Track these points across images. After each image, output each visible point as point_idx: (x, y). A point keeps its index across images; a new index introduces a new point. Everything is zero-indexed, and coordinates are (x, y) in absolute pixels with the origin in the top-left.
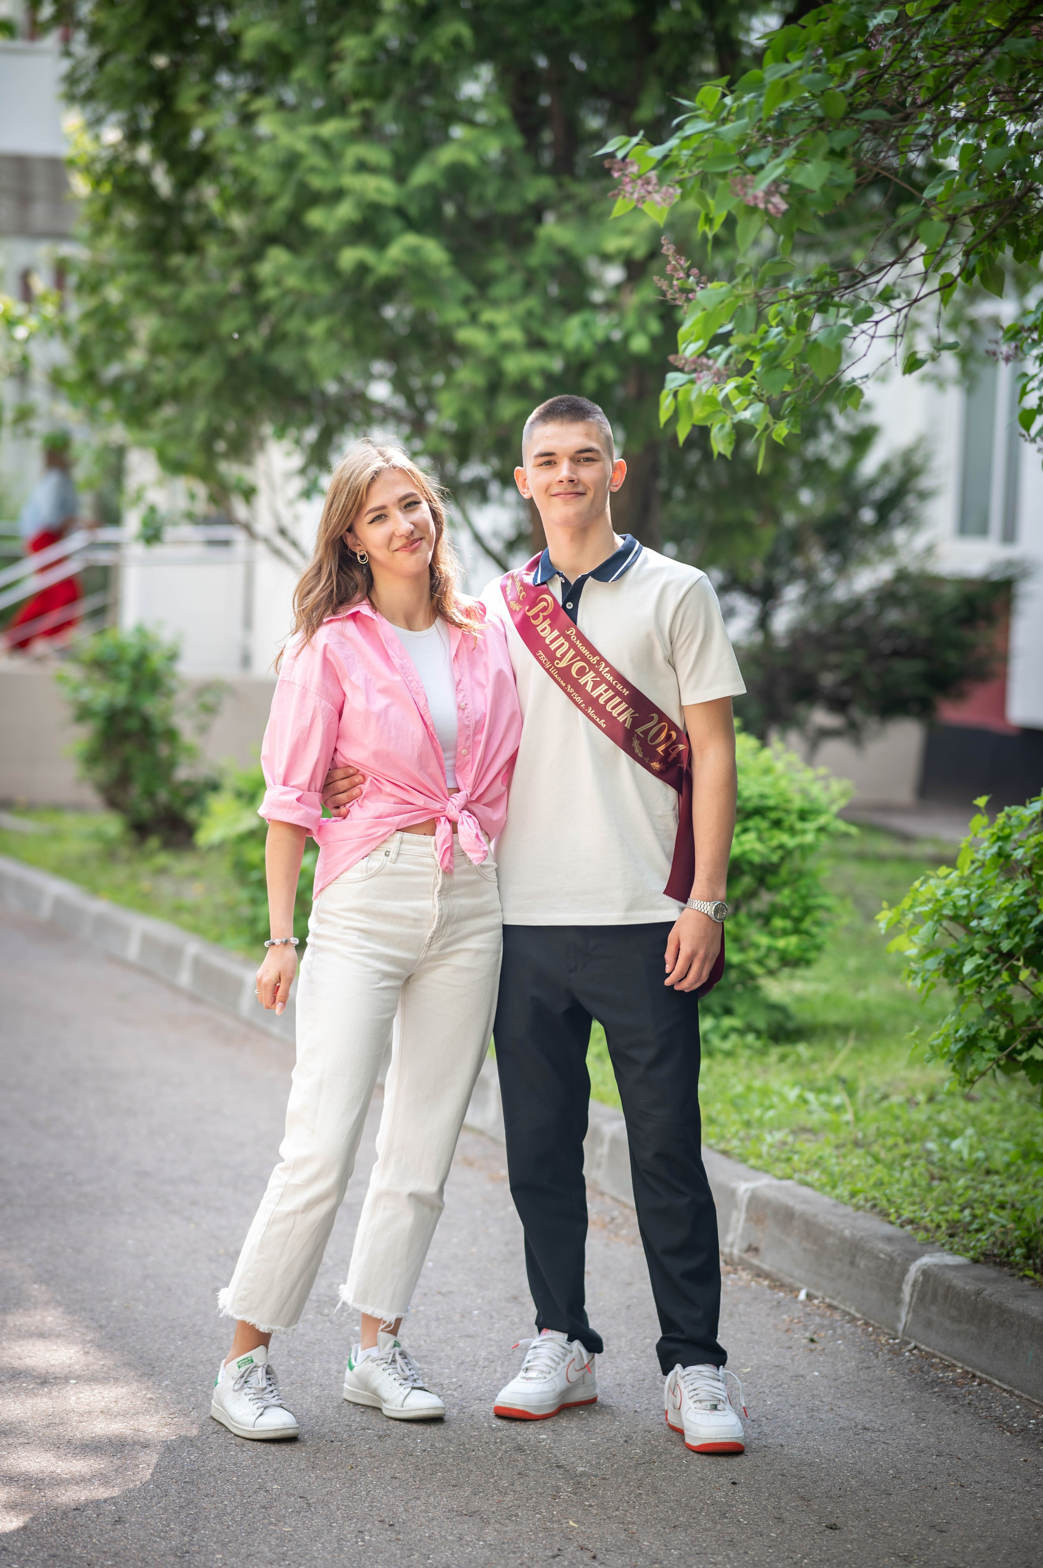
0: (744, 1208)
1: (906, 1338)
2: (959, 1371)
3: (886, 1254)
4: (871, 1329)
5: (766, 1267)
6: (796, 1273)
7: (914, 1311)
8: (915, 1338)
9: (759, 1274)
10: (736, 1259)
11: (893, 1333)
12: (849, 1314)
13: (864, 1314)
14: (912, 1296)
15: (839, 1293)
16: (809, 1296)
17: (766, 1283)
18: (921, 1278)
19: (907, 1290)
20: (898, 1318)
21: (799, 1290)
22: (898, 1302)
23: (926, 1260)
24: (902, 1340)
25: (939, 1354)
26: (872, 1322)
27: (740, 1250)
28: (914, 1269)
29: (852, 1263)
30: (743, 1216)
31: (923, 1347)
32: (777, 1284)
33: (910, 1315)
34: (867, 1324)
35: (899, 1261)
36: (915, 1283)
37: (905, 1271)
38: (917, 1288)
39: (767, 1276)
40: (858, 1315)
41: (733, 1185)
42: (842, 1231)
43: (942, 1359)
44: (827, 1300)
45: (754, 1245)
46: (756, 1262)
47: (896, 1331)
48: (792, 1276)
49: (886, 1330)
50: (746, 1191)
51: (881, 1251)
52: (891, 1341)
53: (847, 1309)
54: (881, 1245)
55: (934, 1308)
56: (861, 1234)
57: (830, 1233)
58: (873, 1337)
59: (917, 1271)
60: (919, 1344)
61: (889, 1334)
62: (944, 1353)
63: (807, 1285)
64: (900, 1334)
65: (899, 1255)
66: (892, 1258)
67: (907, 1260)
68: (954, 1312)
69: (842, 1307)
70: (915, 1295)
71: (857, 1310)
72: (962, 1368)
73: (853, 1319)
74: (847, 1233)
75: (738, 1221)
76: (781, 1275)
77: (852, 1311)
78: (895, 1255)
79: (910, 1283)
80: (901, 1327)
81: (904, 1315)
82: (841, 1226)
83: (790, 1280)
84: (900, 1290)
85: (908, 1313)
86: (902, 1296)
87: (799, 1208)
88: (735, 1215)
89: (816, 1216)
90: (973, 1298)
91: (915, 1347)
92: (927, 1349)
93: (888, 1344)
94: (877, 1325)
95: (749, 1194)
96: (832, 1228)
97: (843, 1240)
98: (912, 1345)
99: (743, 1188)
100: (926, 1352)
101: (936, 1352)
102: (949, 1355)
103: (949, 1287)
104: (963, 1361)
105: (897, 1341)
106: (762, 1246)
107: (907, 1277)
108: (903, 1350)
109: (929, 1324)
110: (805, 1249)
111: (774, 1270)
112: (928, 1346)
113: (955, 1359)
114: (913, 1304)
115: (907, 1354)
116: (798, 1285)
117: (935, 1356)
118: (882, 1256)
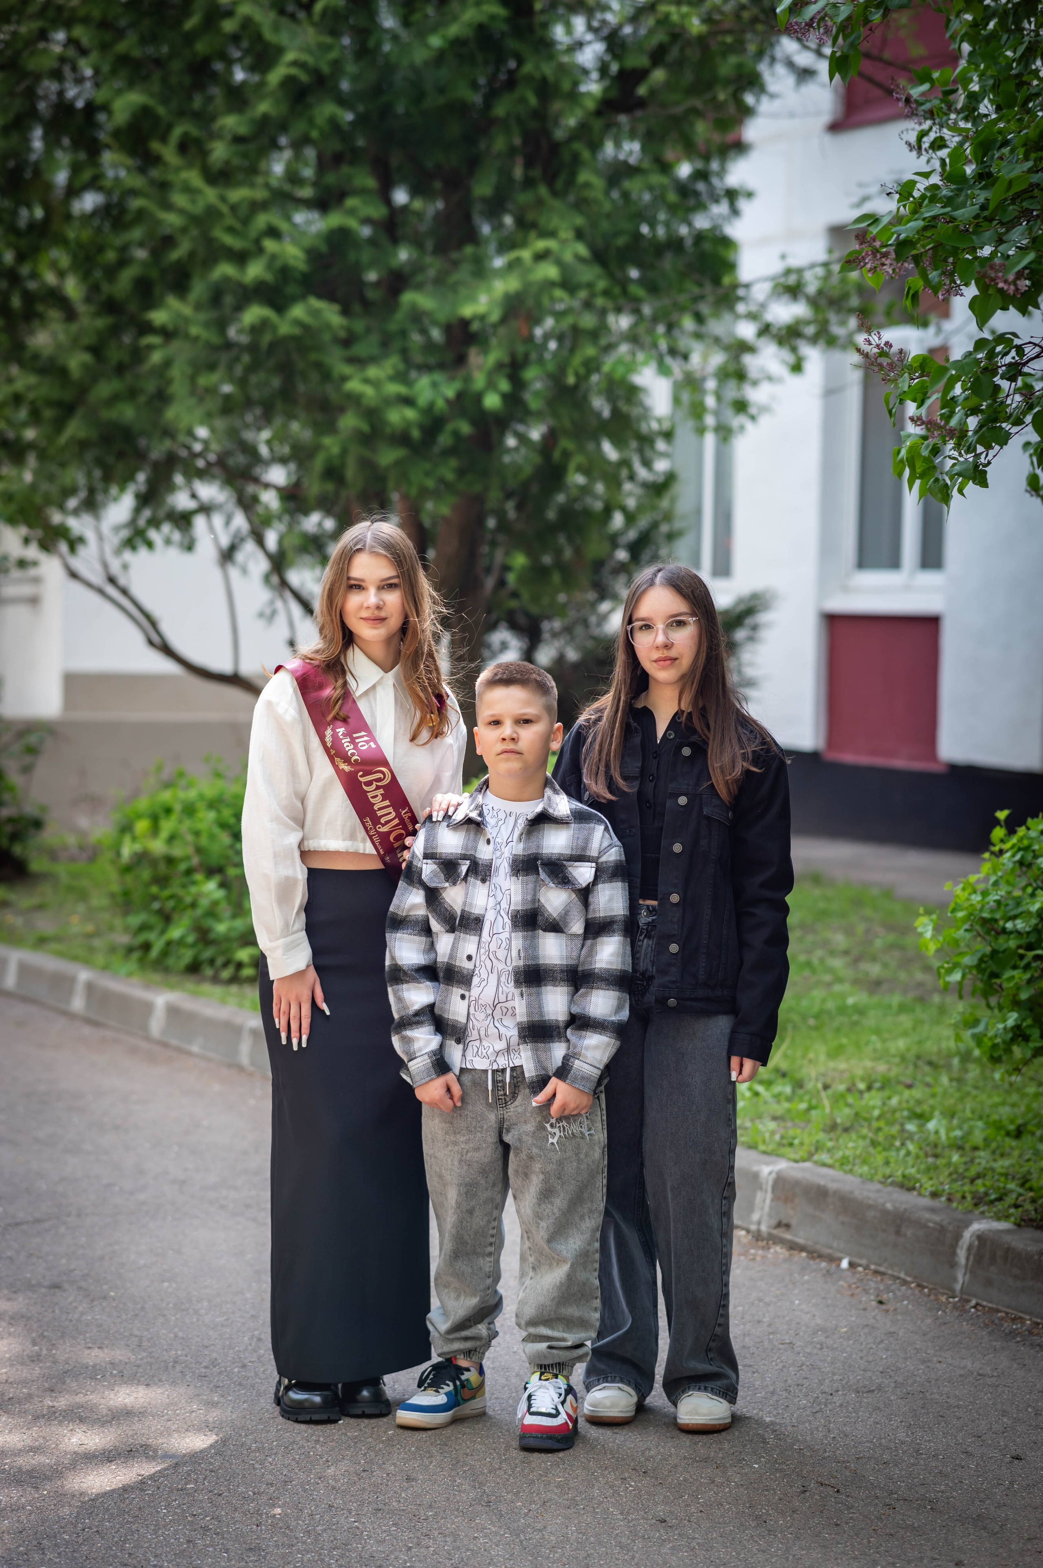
0: (770, 1189)
1: (965, 1297)
2: (1028, 1322)
3: (935, 1223)
4: (926, 1290)
5: (800, 1241)
6: (835, 1245)
7: (971, 1272)
8: (975, 1296)
9: (793, 1247)
10: (765, 1235)
11: (949, 1293)
12: (899, 1278)
13: (915, 1277)
14: (968, 1259)
15: (886, 1260)
16: (852, 1265)
17: (804, 1254)
18: (976, 1243)
19: (962, 1255)
20: (955, 1279)
21: (840, 1260)
22: (953, 1265)
23: (977, 1227)
24: (961, 1299)
25: (1004, 1309)
26: (925, 1284)
27: (769, 1227)
28: (967, 1235)
29: (898, 1233)
30: (769, 1196)
31: (985, 1303)
32: (814, 1254)
33: (967, 1277)
34: (919, 1285)
35: (951, 1228)
36: (970, 1248)
37: (958, 1237)
38: (973, 1252)
39: (802, 1248)
40: (909, 1279)
41: (755, 1168)
42: (883, 1205)
43: (1007, 1313)
44: (873, 1267)
45: (784, 1221)
46: (788, 1236)
47: (953, 1290)
48: (830, 1247)
49: (941, 1291)
50: (770, 1173)
51: (929, 1221)
52: (951, 1300)
53: (896, 1274)
54: (927, 1215)
55: (993, 1269)
56: (904, 1206)
57: (870, 1207)
58: (932, 1297)
59: (971, 1237)
60: (980, 1301)
61: (946, 1294)
62: (1009, 1307)
63: (849, 1255)
64: (958, 1293)
65: (949, 1223)
66: (942, 1227)
67: (959, 1227)
68: (1016, 1271)
69: (890, 1272)
70: (971, 1258)
71: (907, 1274)
72: (1030, 1320)
73: (905, 1283)
74: (889, 1206)
75: (764, 1201)
76: (818, 1247)
77: (902, 1275)
78: (944, 1223)
79: (965, 1247)
80: (958, 1287)
81: (961, 1277)
82: (881, 1201)
83: (829, 1251)
84: (954, 1254)
85: (965, 1274)
86: (957, 1259)
87: (832, 1186)
88: (759, 1196)
89: (852, 1192)
90: (1036, 1257)
91: (977, 1304)
92: (990, 1305)
93: (950, 1303)
94: (931, 1286)
95: (774, 1175)
96: (871, 1202)
97: (885, 1212)
98: (973, 1302)
99: (767, 1170)
100: (990, 1308)
101: (1000, 1308)
102: (1014, 1309)
103: (1008, 1249)
104: (1031, 1314)
105: (957, 1299)
106: (794, 1222)
107: (960, 1243)
108: (967, 1307)
109: (989, 1283)
110: (843, 1223)
111: (810, 1243)
112: (990, 1302)
113: (1021, 1312)
114: (969, 1266)
115: (973, 1310)
116: (839, 1255)
117: (998, 1311)
118: (931, 1225)
